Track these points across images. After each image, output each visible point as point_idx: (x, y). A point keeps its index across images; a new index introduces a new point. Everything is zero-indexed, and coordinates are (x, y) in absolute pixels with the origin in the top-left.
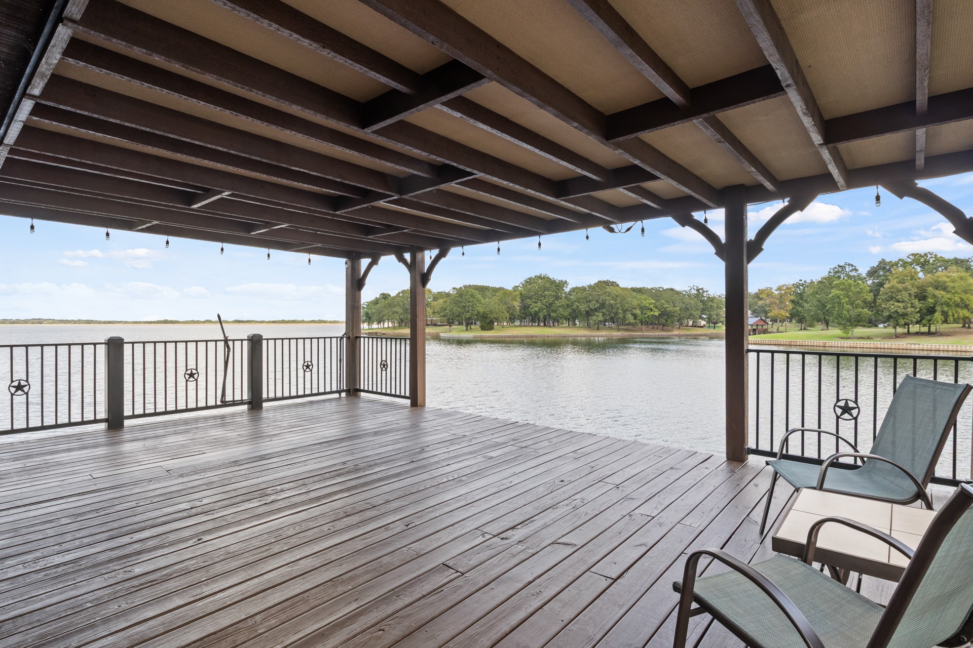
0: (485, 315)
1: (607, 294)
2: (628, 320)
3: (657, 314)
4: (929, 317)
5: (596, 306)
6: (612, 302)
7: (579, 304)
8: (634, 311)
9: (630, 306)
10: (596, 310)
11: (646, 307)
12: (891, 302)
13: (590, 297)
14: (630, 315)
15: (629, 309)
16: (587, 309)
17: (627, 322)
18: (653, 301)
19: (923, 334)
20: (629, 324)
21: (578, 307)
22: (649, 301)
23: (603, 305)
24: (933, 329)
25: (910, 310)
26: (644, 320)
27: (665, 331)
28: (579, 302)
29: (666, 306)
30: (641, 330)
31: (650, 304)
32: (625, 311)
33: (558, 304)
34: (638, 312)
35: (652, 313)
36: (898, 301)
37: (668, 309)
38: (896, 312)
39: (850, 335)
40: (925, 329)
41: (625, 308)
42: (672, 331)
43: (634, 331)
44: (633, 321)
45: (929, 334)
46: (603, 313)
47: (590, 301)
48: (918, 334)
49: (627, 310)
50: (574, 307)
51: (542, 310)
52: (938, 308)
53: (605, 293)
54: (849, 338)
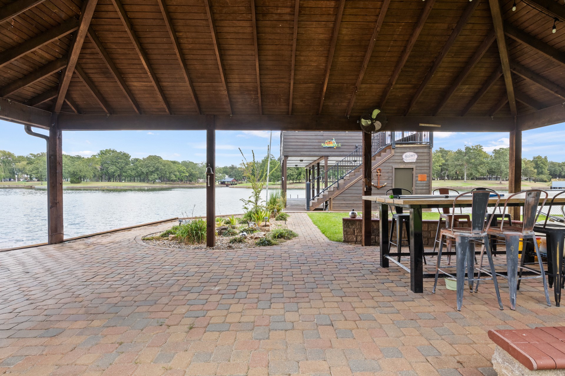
0: (75, 173)
1: (160, 163)
2: (172, 178)
3: (187, 175)
4: (299, 176)
5: (153, 170)
6: (163, 167)
7: (142, 168)
8: (175, 173)
9: (173, 170)
10: (152, 172)
11: (181, 171)
12: (289, 170)
13: (150, 164)
14: (173, 175)
15: (173, 172)
16: (148, 171)
17: (171, 179)
18: (185, 168)
19: (297, 183)
20: (172, 181)
21: (141, 169)
22: (183, 168)
23: (157, 169)
24: (300, 181)
25: (294, 173)
26: (180, 178)
27: (191, 184)
28: (142, 167)
29: (192, 171)
30: (179, 184)
31: (184, 169)
32: (170, 173)
33: (128, 168)
34: (178, 173)
35: (185, 174)
36: (291, 170)
37: (193, 173)
38: (290, 174)
39: (275, 183)
40: (298, 181)
41: (170, 171)
42: (195, 184)
43: (174, 184)
44: (175, 178)
45: (299, 183)
46: (157, 174)
47: (150, 167)
48: (296, 183)
49: (171, 172)
50: (139, 169)
51: (117, 171)
52: (302, 173)
53: (159, 162)
54: (275, 185)
